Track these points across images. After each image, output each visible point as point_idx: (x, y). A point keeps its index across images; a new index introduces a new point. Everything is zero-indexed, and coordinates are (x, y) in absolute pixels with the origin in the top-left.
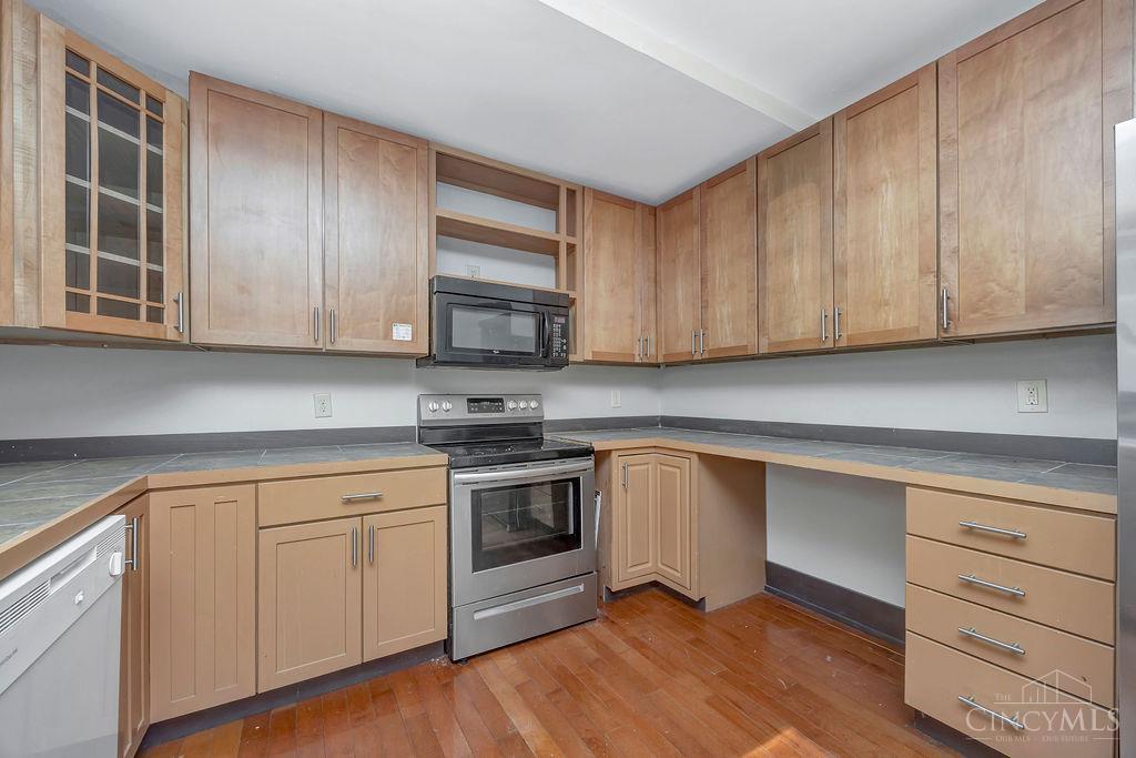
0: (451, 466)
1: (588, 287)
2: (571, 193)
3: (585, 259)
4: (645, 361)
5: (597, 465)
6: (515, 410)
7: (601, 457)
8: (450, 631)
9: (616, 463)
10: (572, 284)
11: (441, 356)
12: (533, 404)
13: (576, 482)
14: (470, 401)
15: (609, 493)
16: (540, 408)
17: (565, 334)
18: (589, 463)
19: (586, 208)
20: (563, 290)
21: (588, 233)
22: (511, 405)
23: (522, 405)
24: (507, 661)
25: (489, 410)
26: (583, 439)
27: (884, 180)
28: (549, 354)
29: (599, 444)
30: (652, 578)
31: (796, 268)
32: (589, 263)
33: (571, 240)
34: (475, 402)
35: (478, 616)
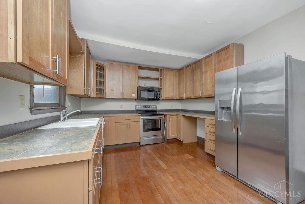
0: (140, 116)
1: (165, 86)
2: (161, 70)
3: (164, 81)
4: (176, 99)
5: (164, 117)
6: (151, 108)
7: (165, 116)
8: (140, 141)
9: (168, 117)
10: (161, 85)
11: (139, 99)
12: (155, 107)
13: (160, 119)
14: (144, 106)
15: (167, 122)
16: (156, 107)
17: (160, 95)
18: (163, 116)
19: (164, 72)
20: (160, 87)
21: (165, 76)
22: (151, 107)
23: (153, 107)
24: (149, 146)
25: (147, 108)
26: (162, 113)
27: (208, 70)
28: (157, 98)
29: (165, 114)
30: (175, 138)
31: (198, 83)
32: (165, 81)
33: (161, 78)
34: (145, 106)
35: (144, 139)
